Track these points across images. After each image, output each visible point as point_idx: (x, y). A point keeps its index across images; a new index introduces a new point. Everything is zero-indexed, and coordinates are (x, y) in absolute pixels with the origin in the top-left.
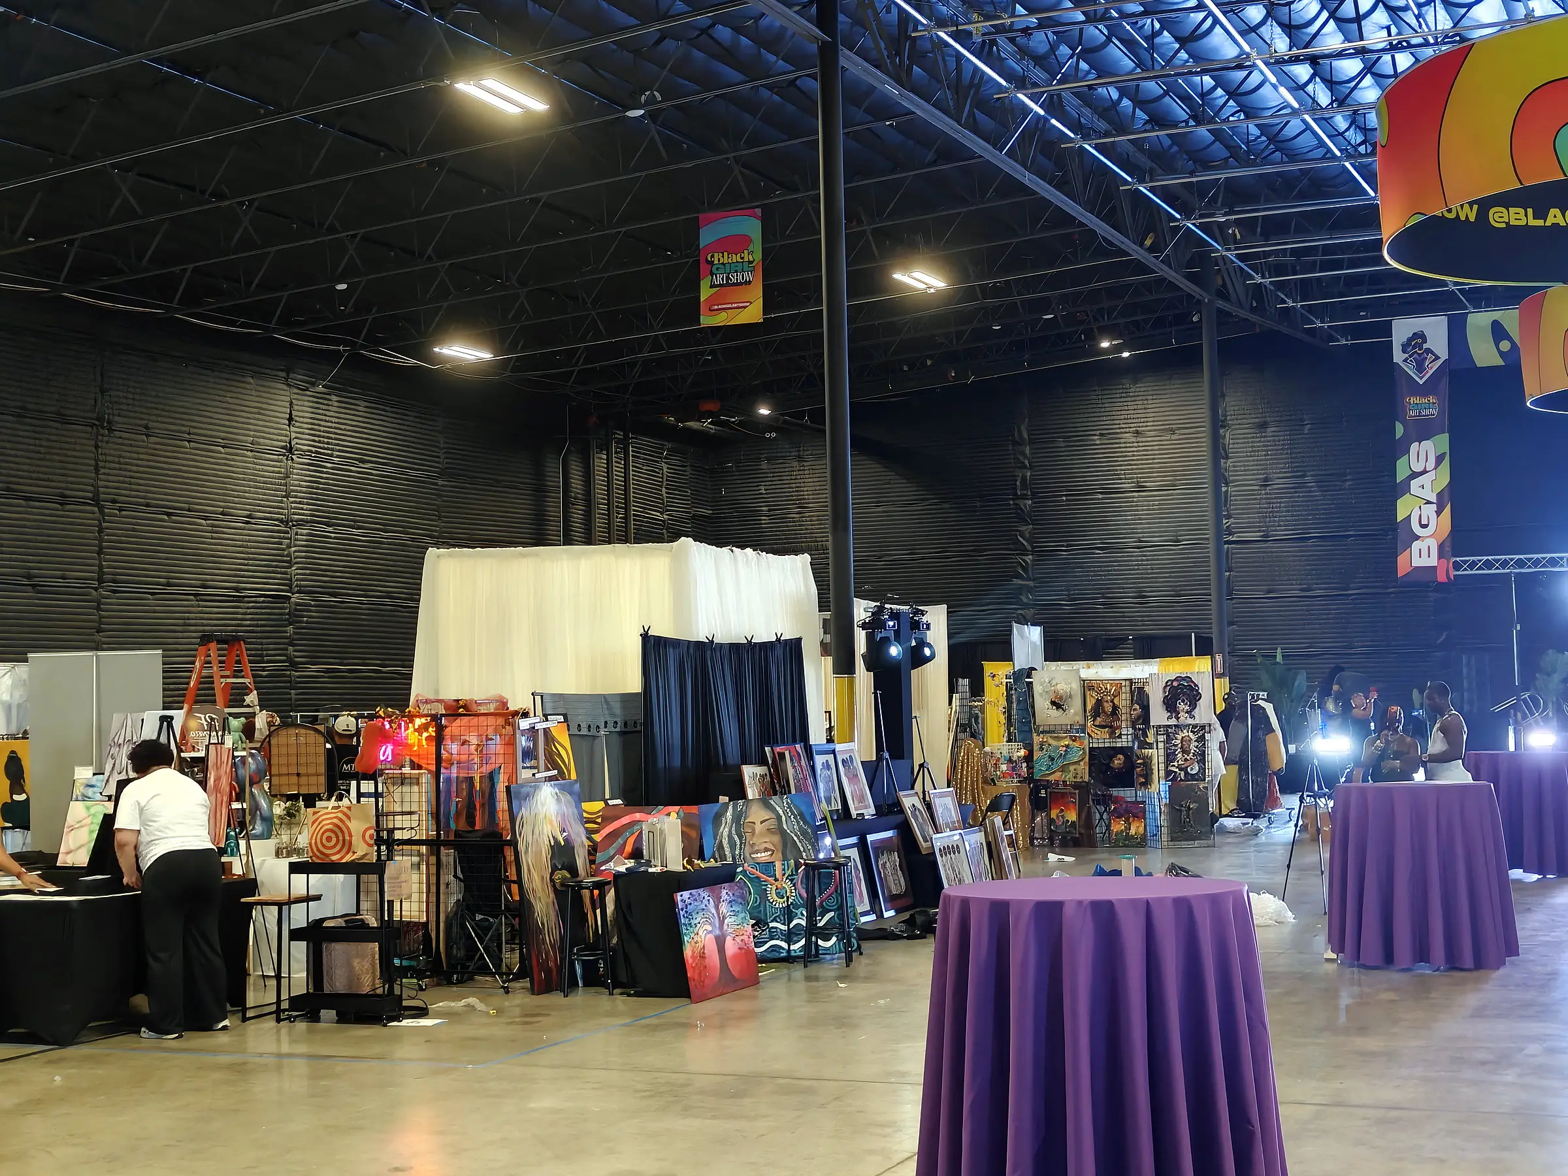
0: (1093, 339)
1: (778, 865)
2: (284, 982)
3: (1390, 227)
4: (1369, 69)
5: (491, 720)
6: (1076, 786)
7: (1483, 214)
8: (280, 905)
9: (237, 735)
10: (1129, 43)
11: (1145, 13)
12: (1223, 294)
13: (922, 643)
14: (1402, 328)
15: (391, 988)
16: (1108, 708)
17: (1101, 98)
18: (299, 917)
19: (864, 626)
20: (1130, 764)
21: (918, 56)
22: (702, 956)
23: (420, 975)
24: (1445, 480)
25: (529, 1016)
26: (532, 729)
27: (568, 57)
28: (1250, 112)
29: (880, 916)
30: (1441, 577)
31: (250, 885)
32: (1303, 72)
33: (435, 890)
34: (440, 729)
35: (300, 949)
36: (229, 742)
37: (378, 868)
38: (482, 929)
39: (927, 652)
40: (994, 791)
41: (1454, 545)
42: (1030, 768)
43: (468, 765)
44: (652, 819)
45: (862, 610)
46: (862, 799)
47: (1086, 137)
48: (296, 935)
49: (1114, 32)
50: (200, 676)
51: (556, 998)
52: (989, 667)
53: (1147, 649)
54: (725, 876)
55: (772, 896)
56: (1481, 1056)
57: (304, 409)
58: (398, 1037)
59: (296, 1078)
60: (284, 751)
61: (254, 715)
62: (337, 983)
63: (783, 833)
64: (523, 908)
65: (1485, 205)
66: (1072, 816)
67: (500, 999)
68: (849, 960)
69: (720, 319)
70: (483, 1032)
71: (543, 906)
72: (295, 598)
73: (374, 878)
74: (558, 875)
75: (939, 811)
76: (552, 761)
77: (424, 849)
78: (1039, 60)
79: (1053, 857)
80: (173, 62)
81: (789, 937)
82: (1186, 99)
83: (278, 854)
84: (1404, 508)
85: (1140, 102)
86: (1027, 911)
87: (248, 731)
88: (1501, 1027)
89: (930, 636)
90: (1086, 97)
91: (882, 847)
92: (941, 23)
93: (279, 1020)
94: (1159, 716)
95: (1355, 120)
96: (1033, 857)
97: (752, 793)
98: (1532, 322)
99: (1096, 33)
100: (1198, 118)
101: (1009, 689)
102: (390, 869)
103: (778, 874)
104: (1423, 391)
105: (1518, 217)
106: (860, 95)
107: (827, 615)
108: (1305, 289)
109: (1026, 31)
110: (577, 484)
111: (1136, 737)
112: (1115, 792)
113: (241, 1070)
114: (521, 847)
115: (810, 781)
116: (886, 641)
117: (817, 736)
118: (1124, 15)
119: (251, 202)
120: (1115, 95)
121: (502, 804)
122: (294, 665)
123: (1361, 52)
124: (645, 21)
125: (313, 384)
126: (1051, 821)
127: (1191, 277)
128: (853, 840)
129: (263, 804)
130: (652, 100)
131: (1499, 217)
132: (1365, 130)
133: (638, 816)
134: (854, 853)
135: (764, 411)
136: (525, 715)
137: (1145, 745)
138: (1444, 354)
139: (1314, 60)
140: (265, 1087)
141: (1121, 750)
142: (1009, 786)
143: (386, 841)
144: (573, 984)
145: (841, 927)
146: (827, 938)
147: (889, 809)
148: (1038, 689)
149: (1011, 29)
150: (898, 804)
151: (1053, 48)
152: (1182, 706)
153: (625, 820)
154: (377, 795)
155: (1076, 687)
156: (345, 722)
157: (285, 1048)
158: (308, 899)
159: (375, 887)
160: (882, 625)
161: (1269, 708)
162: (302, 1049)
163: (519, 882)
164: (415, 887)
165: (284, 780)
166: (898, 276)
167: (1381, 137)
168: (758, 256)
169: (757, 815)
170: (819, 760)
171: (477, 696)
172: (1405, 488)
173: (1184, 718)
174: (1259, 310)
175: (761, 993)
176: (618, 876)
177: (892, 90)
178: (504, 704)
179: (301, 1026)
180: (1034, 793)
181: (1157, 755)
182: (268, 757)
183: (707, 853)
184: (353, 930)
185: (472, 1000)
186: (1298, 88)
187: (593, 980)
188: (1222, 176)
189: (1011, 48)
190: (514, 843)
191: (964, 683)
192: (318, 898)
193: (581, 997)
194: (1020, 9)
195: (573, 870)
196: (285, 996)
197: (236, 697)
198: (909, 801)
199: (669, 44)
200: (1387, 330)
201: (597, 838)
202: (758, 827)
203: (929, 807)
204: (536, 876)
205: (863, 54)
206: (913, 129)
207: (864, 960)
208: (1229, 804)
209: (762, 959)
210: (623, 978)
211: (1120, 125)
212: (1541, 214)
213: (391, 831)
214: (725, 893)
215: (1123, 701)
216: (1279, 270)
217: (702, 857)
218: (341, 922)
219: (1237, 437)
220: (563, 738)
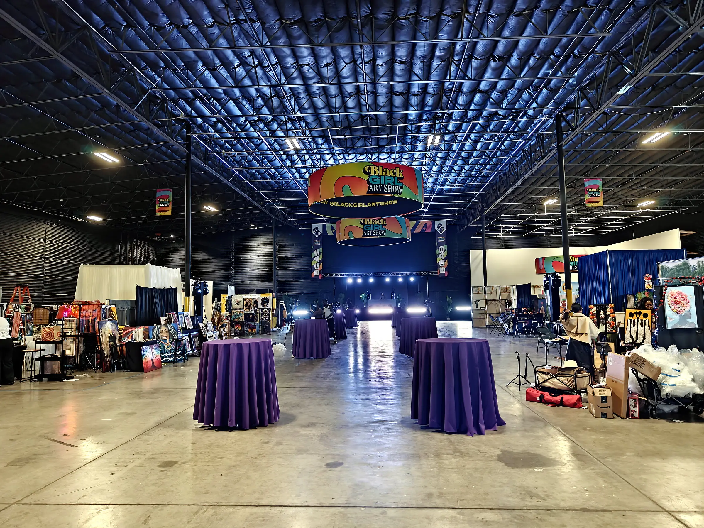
0: (249, 224)
1: (168, 340)
2: (33, 372)
3: (310, 204)
4: (307, 171)
5: (95, 306)
6: (241, 322)
7: (329, 203)
8: (33, 352)
9: (23, 310)
10: (258, 161)
11: (261, 155)
12: (277, 216)
13: (206, 289)
14: (314, 226)
15: (63, 372)
16: (249, 304)
17: (251, 172)
18: (38, 355)
19: (192, 285)
20: (253, 317)
21: (210, 158)
22: (147, 362)
23: (72, 369)
24: (321, 258)
25: (101, 377)
26: (105, 308)
27: (124, 150)
28: (283, 178)
29: (193, 352)
30: (320, 278)
31: (25, 347)
32: (294, 170)
33: (77, 348)
34: (80, 308)
35: (38, 363)
36: (20, 311)
37: (61, 342)
38: (90, 357)
39: (207, 291)
40: (222, 323)
41: (323, 271)
42: (231, 318)
43: (88, 317)
44: (136, 330)
45: (192, 281)
46: (190, 325)
47: (247, 180)
48: (37, 359)
49: (254, 158)
50: (15, 295)
51: (109, 373)
52: (222, 295)
53: (259, 292)
54: (155, 342)
55: (166, 347)
56: (322, 376)
57: (50, 230)
58: (64, 384)
59: (36, 396)
60: (37, 314)
61: (30, 305)
62: (48, 371)
63: (170, 333)
64: (101, 352)
65: (329, 201)
66: (240, 329)
67: (94, 374)
68: (184, 362)
69: (161, 214)
70: (89, 382)
71: (106, 350)
72: (45, 277)
73: (61, 345)
74: (111, 343)
75: (208, 328)
76: (111, 316)
77: (75, 338)
78: (238, 162)
79: (235, 338)
80: (15, 140)
81: (170, 357)
82: (270, 174)
83: (34, 339)
84: (313, 263)
85: (260, 173)
86: (222, 346)
87: (27, 309)
88: (326, 370)
89: (208, 288)
90: (248, 171)
91: (194, 336)
92: (215, 152)
93: (31, 381)
94: (260, 306)
95: (304, 181)
96: (231, 338)
97: (163, 323)
98: (339, 226)
99: (250, 158)
100: (272, 178)
101: (227, 300)
102: (64, 343)
103: (168, 342)
104: (318, 239)
105: (336, 204)
106: (196, 166)
107: (184, 283)
108: (294, 217)
109: (235, 155)
110: (124, 251)
111: (255, 311)
112: (250, 323)
113: (20, 394)
114: (101, 337)
115: (177, 321)
116: (198, 289)
117: (180, 310)
118: (256, 154)
119: (37, 177)
120: (254, 172)
121: (97, 327)
122: (44, 293)
123: (306, 167)
124: (144, 144)
125: (53, 224)
126: (235, 330)
127: (270, 212)
128: (187, 334)
129: (31, 327)
130: (145, 162)
131: (332, 204)
132: (307, 184)
133: (133, 329)
134: (187, 337)
135: (172, 236)
136: (104, 304)
137: (257, 312)
138: (322, 232)
139: (296, 168)
140: (26, 398)
141: (252, 314)
142: (225, 322)
143: (64, 336)
144: (114, 370)
145: (183, 354)
146: (179, 357)
147: (196, 327)
148: (233, 300)
149: (231, 154)
150: (199, 326)
151: (241, 160)
152: (265, 304)
153: (130, 330)
154: (62, 325)
155: (242, 299)
156: (55, 307)
157: (32, 388)
158: (41, 350)
159: (61, 347)
160: (197, 285)
161: (284, 305)
162: (38, 388)
163: (100, 345)
164: (72, 347)
165: (37, 321)
166: (205, 207)
167: (309, 186)
168: (171, 200)
169: (163, 328)
170: (180, 316)
171: (92, 300)
172: (313, 259)
173: (265, 307)
174: (285, 221)
175: (162, 370)
176: (126, 343)
177: (203, 165)
178: (99, 302)
179: (37, 383)
180: (231, 324)
181: (259, 315)
182: (33, 316)
183: (150, 337)
184: (53, 358)
185: (86, 374)
186: (293, 174)
187: (119, 368)
188: (277, 191)
189: (231, 159)
190: (99, 336)
191: (216, 299)
192: (44, 350)
193: (115, 373)
194: (233, 150)
195: (115, 342)
196: (33, 375)
197: (25, 300)
198: (201, 325)
199: (150, 150)
200: (310, 226)
201: (122, 334)
202: (163, 331)
203: (206, 326)
204: (105, 344)
205: (197, 156)
206: (208, 174)
207: (188, 362)
208: (275, 325)
209: (162, 362)
210: (127, 367)
211: (255, 178)
212: (340, 204)
213: (65, 333)
214: (154, 346)
215: (252, 303)
216: (289, 212)
217: (149, 339)
218: (50, 356)
219: (280, 247)
220: (114, 310)
